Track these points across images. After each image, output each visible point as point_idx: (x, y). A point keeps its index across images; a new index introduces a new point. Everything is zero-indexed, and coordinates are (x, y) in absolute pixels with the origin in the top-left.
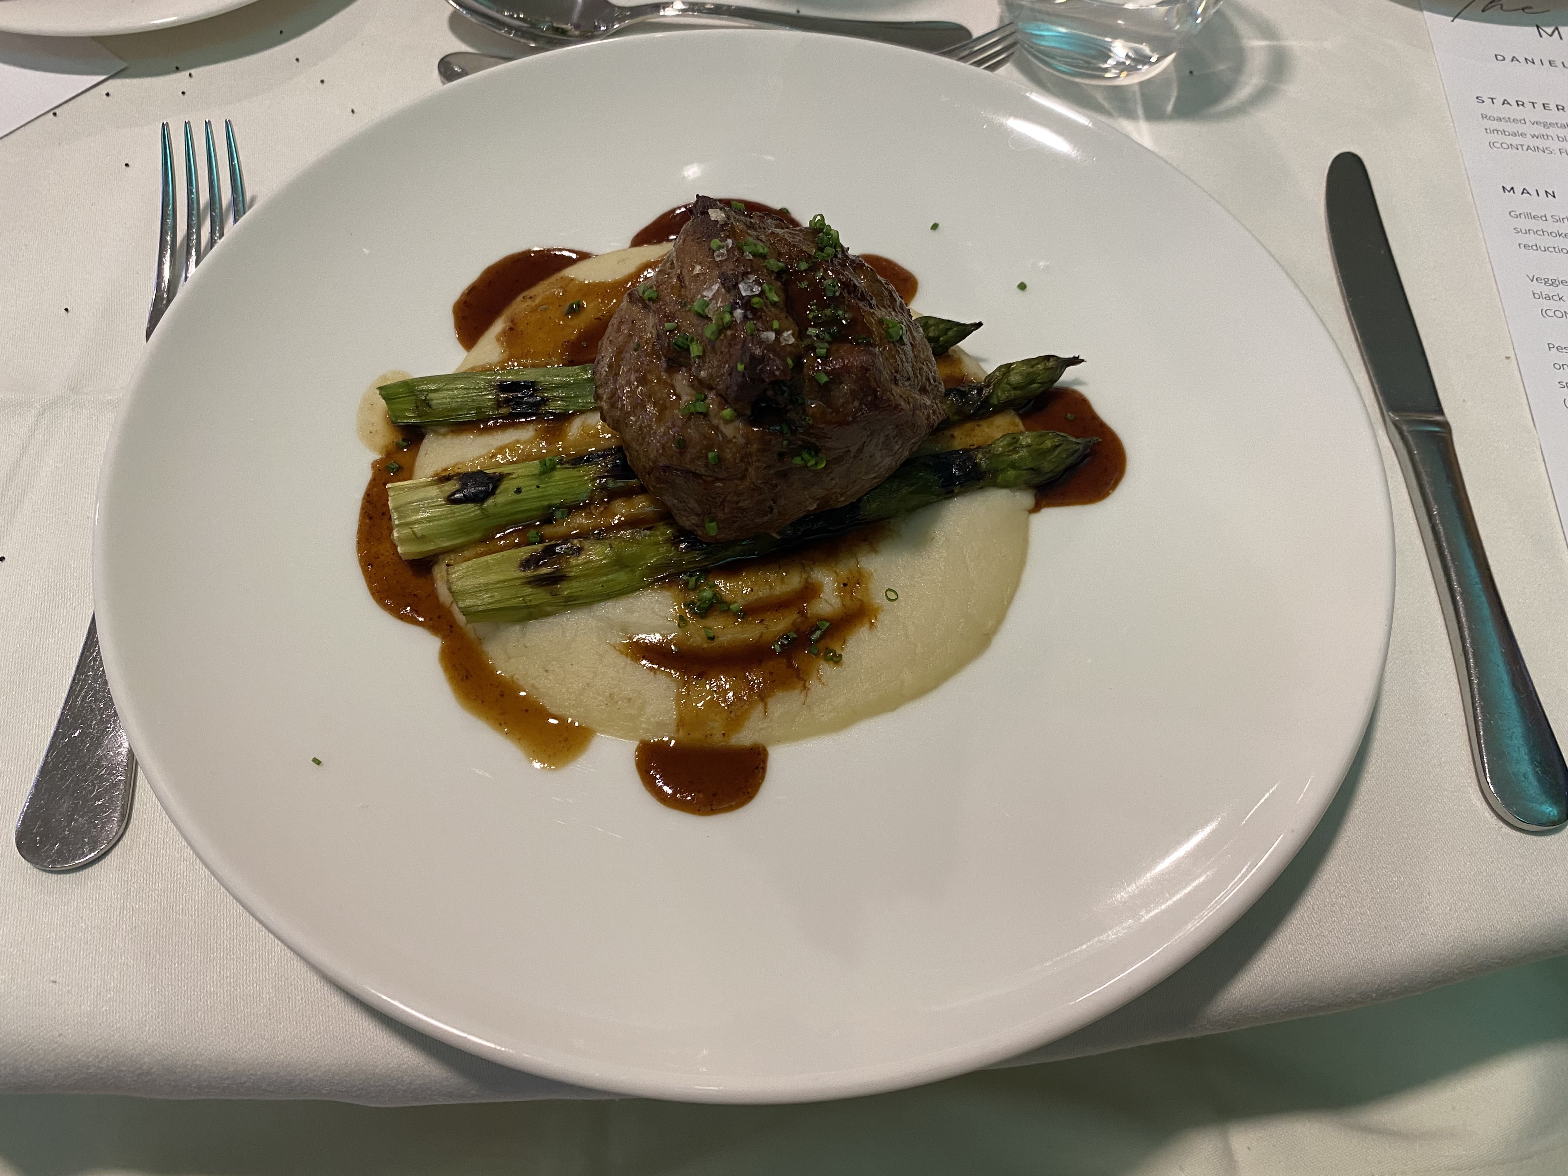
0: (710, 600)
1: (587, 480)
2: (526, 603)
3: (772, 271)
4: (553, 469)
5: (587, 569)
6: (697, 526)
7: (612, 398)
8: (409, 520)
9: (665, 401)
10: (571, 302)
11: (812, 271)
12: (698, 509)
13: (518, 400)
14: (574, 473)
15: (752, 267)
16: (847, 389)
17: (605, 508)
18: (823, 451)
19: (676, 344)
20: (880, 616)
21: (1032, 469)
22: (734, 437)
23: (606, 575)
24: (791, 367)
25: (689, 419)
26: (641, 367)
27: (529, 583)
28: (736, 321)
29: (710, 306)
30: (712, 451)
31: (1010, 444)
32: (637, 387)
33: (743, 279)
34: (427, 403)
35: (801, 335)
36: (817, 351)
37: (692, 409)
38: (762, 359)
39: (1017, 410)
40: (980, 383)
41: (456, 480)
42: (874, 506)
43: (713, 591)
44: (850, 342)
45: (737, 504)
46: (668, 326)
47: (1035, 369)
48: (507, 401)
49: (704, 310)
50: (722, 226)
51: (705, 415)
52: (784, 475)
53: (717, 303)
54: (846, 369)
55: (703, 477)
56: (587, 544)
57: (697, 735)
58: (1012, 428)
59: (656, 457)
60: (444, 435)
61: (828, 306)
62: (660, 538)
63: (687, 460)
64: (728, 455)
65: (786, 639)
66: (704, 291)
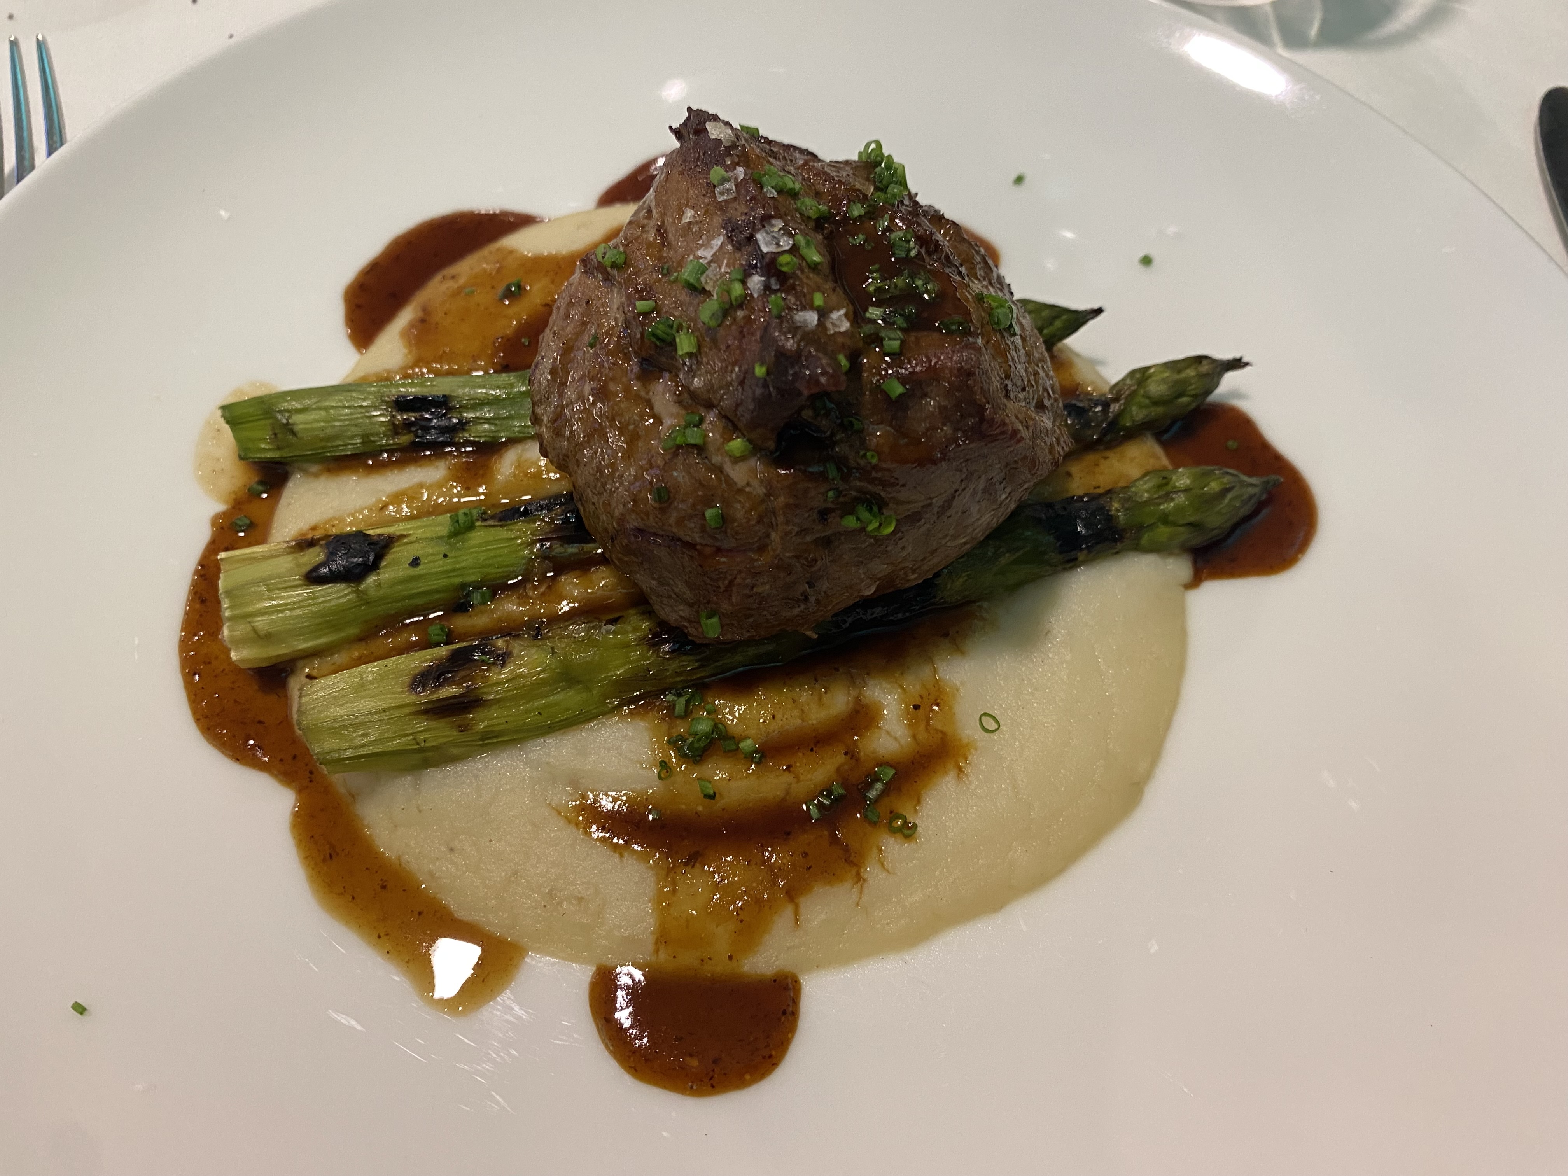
0: (707, 735)
1: (521, 544)
2: (418, 744)
3: (809, 218)
4: (471, 527)
5: (516, 689)
6: (689, 621)
7: (555, 421)
8: (250, 609)
9: (637, 426)
10: (510, 281)
11: (871, 219)
12: (688, 595)
13: (423, 423)
14: (503, 533)
15: (776, 208)
16: (934, 406)
17: (549, 587)
18: (891, 505)
19: (654, 335)
20: (973, 757)
21: (1190, 524)
22: (748, 484)
23: (546, 696)
24: (844, 369)
25: (676, 454)
26: (600, 372)
27: (426, 712)
28: (751, 295)
29: (709, 272)
30: (712, 507)
31: (1159, 487)
32: (594, 404)
33: (764, 226)
34: (288, 428)
35: (857, 317)
36: (884, 343)
37: (679, 440)
38: (795, 358)
39: (1159, 436)
40: (1104, 395)
41: (321, 546)
42: (959, 582)
43: (713, 720)
44: (939, 329)
45: (753, 588)
46: (642, 305)
47: (1183, 375)
48: (408, 425)
49: (698, 279)
50: (728, 149)
51: (701, 449)
52: (826, 542)
53: (720, 267)
54: (934, 373)
55: (698, 547)
56: (516, 647)
57: (688, 959)
58: (1152, 461)
59: (622, 515)
60: (316, 475)
61: (899, 273)
62: (632, 637)
63: (672, 520)
64: (739, 512)
65: (828, 797)
66: (698, 249)
